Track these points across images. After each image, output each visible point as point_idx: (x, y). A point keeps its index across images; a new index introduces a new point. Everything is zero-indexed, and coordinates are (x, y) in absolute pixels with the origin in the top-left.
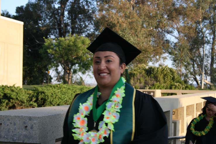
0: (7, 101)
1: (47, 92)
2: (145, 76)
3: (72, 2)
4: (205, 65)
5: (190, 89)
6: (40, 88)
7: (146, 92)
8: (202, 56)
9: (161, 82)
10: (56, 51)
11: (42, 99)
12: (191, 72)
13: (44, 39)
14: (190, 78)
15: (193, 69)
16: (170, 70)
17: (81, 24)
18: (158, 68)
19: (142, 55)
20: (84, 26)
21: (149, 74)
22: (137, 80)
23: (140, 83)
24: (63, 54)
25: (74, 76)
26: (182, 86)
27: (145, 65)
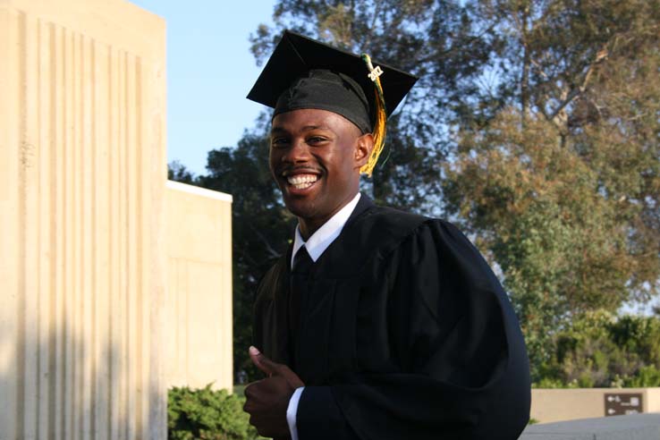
0: (189, 435)
2: (607, 347)
7: (614, 395)
17: (402, 195)
18: (649, 321)
19: (597, 282)
20: (412, 198)
21: (621, 341)
22: (584, 360)
23: (595, 368)
27: (609, 311)
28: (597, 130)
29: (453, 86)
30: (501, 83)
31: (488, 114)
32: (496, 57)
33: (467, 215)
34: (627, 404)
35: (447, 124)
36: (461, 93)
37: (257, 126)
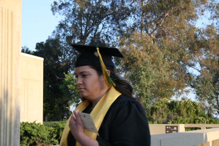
0: (28, 138)
2: (167, 110)
3: (92, 37)
5: (214, 123)
6: (61, 124)
7: (169, 126)
9: (184, 116)
12: (215, 105)
13: (64, 74)
14: (214, 112)
15: (216, 102)
16: (193, 103)
18: (180, 102)
19: (164, 89)
21: (171, 108)
22: (159, 115)
23: (163, 117)
26: (206, 120)
27: (168, 99)
28: (165, 39)
29: (118, 23)
30: (134, 23)
31: (129, 33)
32: (132, 14)
33: (122, 66)
34: (173, 129)
35: (116, 36)
36: (121, 26)
37: (53, 35)
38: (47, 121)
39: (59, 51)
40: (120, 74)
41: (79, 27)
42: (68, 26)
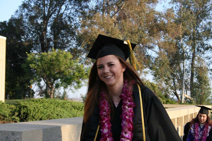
1: (29, 106)
3: (55, 17)
4: (185, 80)
5: (170, 104)
6: (22, 102)
8: (182, 70)
10: (38, 65)
11: (24, 113)
12: (171, 86)
13: (26, 54)
14: (170, 93)
15: (173, 83)
16: (151, 84)
17: (63, 40)
20: (66, 41)
24: (45, 69)
25: (57, 91)
26: (163, 101)
28: (126, 22)
29: (81, 5)
30: (96, 5)
31: (91, 15)
33: (84, 47)
35: (78, 17)
36: (83, 8)
37: (15, 14)
38: (9, 99)
39: (22, 31)
40: (81, 54)
41: (42, 8)
42: (31, 6)
